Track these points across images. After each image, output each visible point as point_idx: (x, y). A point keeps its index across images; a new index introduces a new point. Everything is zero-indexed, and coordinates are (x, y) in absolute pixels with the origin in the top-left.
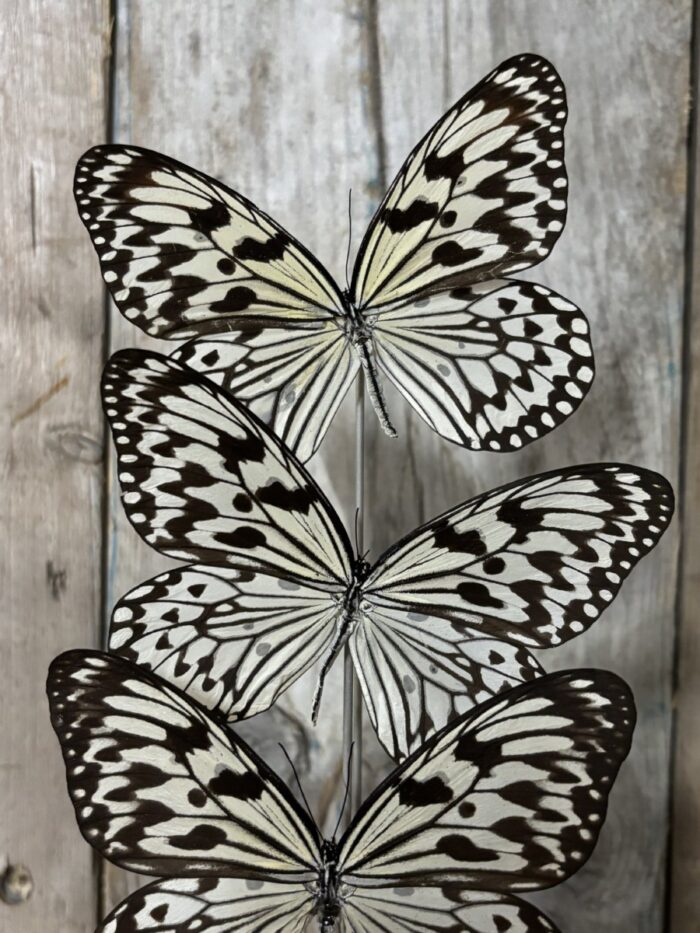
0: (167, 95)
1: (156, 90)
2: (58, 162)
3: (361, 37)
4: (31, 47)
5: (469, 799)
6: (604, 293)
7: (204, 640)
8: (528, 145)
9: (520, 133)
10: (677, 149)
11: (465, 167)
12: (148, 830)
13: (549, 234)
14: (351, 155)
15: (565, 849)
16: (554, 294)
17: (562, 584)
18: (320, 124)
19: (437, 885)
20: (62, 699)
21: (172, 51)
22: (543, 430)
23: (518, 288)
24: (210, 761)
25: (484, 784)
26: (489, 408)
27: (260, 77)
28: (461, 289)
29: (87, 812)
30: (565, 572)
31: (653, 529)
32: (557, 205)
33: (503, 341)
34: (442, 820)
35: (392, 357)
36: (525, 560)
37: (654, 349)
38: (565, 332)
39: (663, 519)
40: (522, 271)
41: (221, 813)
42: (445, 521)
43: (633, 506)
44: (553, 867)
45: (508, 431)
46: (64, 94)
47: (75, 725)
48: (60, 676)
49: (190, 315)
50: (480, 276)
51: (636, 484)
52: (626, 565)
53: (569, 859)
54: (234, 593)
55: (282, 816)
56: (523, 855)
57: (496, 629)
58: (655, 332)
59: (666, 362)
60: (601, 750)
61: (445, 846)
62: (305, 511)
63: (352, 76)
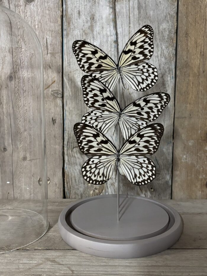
0: (74, 23)
1: (72, 22)
2: (52, 37)
3: (112, 12)
4: (46, 13)
5: (139, 143)
6: (160, 63)
7: (96, 122)
8: (147, 40)
9: (146, 38)
10: (174, 34)
11: (137, 44)
12: (91, 150)
13: (151, 55)
14: (111, 35)
15: (154, 149)
16: (151, 65)
17: (153, 112)
18: (104, 29)
19: (135, 155)
20: (76, 130)
21: (74, 14)
22: (150, 88)
23: (145, 64)
24: (99, 139)
25: (141, 140)
26: (141, 84)
27: (92, 19)
28: (136, 64)
29: (81, 147)
30: (153, 110)
31: (167, 102)
32: (152, 50)
33: (143, 73)
34: (135, 146)
35: (125, 76)
36: (147, 108)
37: (169, 73)
38: (153, 71)
39: (168, 101)
40: (147, 61)
41: (102, 146)
42: (135, 102)
43: (164, 99)
44: (152, 152)
45: (144, 88)
46: (53, 23)
47: (78, 134)
48: (76, 127)
49: (92, 69)
50: (139, 62)
51: (164, 95)
52: (163, 108)
53: (154, 151)
54: (101, 114)
55: (111, 146)
56: (147, 151)
57: (142, 119)
58: (170, 70)
59: (172, 76)
60: (159, 135)
61: (135, 150)
62: (113, 101)
63: (111, 19)
